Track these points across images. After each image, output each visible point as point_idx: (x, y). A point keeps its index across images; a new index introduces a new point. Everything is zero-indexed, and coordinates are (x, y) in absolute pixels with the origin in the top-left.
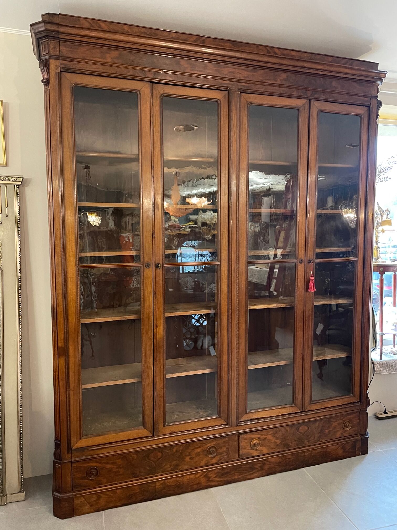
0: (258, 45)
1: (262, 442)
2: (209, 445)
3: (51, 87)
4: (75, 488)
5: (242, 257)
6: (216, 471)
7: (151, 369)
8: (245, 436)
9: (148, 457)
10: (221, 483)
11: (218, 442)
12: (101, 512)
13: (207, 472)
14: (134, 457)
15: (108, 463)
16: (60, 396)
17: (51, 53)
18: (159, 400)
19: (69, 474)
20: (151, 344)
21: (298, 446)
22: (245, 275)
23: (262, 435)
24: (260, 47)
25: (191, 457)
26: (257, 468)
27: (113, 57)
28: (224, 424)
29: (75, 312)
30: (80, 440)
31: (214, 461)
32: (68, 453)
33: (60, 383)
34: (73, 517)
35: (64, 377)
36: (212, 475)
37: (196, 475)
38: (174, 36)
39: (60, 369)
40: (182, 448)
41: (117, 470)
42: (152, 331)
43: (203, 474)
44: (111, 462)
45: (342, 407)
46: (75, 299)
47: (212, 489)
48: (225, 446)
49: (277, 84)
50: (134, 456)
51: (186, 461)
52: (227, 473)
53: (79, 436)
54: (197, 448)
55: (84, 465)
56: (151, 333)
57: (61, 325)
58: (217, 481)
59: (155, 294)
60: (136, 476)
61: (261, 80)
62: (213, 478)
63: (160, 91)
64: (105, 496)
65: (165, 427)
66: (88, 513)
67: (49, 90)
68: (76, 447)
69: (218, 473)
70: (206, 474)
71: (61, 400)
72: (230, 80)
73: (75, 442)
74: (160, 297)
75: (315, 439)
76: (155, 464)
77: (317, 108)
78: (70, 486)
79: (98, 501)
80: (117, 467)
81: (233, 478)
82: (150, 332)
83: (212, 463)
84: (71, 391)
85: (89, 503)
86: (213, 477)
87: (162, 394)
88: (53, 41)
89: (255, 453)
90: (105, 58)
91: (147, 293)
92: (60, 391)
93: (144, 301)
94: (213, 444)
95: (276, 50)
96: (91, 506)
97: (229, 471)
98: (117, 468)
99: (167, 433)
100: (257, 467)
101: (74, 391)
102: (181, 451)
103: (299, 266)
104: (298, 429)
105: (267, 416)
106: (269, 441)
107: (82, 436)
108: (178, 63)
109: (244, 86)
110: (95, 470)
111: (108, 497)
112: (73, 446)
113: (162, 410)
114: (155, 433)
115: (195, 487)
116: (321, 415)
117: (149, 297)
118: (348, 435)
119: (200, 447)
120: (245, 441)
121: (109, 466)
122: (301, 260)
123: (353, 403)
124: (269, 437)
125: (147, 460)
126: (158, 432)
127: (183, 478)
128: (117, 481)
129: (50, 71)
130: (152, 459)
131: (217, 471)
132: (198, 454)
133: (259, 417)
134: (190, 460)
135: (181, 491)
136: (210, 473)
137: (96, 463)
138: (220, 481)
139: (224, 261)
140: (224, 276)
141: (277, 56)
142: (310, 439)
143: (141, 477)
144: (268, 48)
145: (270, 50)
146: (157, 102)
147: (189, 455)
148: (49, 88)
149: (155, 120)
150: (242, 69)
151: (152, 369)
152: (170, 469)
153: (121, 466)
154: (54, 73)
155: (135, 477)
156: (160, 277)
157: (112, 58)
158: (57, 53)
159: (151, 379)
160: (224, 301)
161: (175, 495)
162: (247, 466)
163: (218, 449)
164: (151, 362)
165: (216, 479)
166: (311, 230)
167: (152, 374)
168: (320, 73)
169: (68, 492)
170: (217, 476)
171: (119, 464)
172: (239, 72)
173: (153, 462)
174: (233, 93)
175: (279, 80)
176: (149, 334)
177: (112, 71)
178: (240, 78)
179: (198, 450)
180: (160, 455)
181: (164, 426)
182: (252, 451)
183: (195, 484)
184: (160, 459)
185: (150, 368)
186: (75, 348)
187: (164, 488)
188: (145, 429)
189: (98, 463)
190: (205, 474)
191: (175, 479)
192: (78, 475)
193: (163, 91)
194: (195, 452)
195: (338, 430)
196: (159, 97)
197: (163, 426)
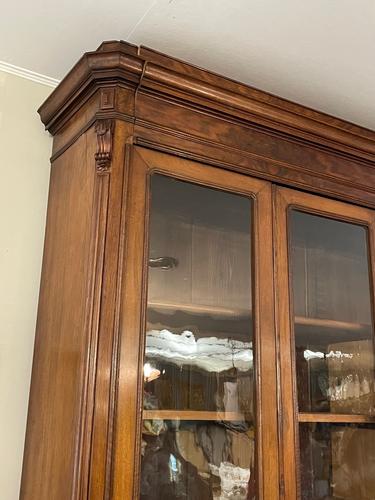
3: (113, 169)
17: (120, 109)
27: (220, 133)
63: (286, 200)
67: (110, 174)
88: (124, 90)
90: (208, 133)
108: (314, 157)
129: (115, 139)
146: (282, 217)
148: (111, 170)
149: (280, 248)
154: (123, 144)
157: (218, 135)
158: (130, 110)
177: (217, 156)
193: (290, 199)
196: (284, 209)
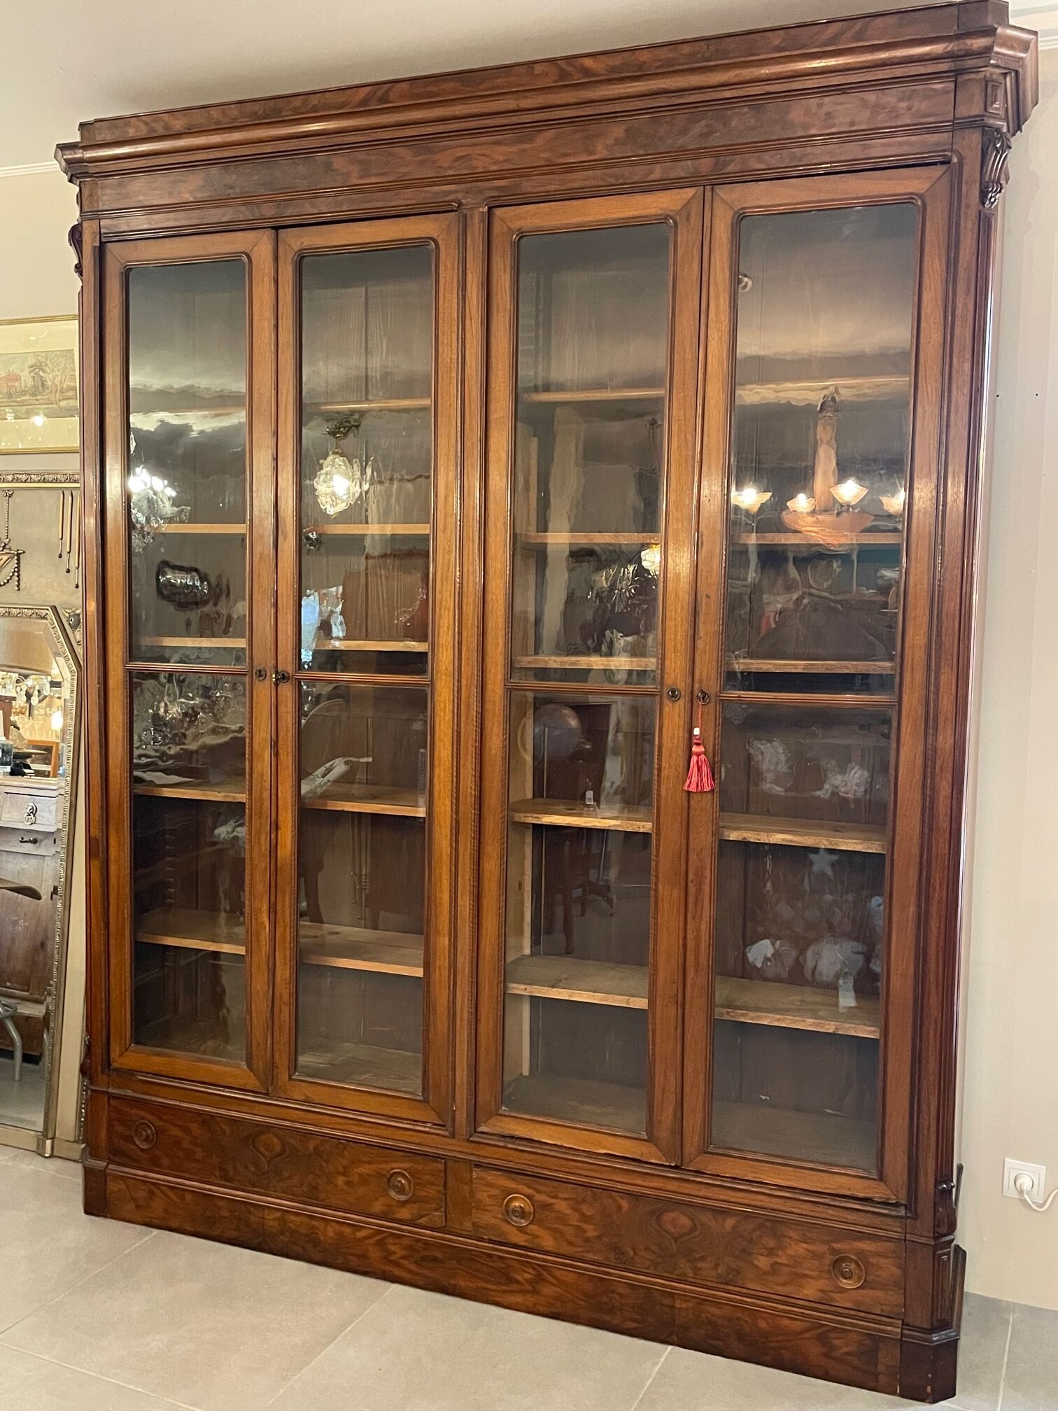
0: (530, 65)
1: (540, 1213)
2: (394, 1165)
3: (84, 281)
4: (113, 1154)
5: (493, 670)
6: (406, 1242)
8: (490, 1176)
9: (254, 1140)
11: (416, 1166)
13: (384, 1236)
14: (225, 1130)
15: (174, 1124)
16: (92, 944)
17: (86, 207)
18: (281, 1010)
19: (104, 1120)
20: (266, 867)
21: (655, 1269)
22: (501, 719)
23: (539, 1192)
24: (538, 69)
25: (349, 1179)
26: (517, 1282)
27: (192, 188)
28: (435, 1122)
29: (121, 766)
30: (127, 1053)
31: (405, 1213)
32: (102, 1071)
34: (104, 1217)
35: (98, 904)
36: (395, 1248)
37: (358, 1231)
38: (315, 102)
39: (93, 886)
40: (327, 1147)
41: (191, 1147)
42: (268, 837)
43: (375, 1236)
44: (179, 1122)
45: (827, 1201)
48: (434, 1184)
49: (596, 160)
50: (226, 1126)
51: (336, 1186)
52: (435, 1259)
53: (124, 1041)
54: (365, 1162)
55: (128, 1110)
56: (266, 840)
58: (410, 1272)
59: (275, 745)
60: (226, 1178)
61: (547, 161)
62: (399, 1258)
63: (292, 246)
64: (162, 1196)
65: (292, 1083)
66: (131, 1221)
68: (119, 1066)
69: (409, 1248)
70: (383, 1240)
72: (459, 179)
73: (117, 1053)
74: (287, 755)
75: (719, 1271)
76: (268, 1166)
77: (731, 208)
79: (149, 1203)
80: (190, 1139)
81: (452, 1282)
82: (263, 837)
83: (398, 1216)
84: (111, 939)
85: (133, 1199)
86: (398, 1255)
87: (286, 997)
88: (87, 183)
89: (520, 1239)
90: (179, 194)
91: (257, 743)
93: (251, 761)
94: (402, 1165)
95: (588, 62)
96: (138, 1209)
97: (440, 1255)
98: (190, 1143)
99: (296, 1098)
100: (520, 1278)
102: (325, 1156)
103: (666, 709)
104: (657, 1215)
105: (559, 1144)
106: (562, 1219)
107: (131, 1045)
108: (328, 167)
109: (496, 188)
110: (148, 1130)
111: (168, 1201)
112: (113, 1062)
113: (286, 1038)
114: (270, 1089)
115: (354, 1261)
116: (746, 1201)
117: (263, 750)
118: (851, 1306)
119: (370, 1163)
120: (487, 1191)
121: (175, 1131)
122: (673, 692)
123: (879, 1203)
124: (562, 1206)
125: (251, 1147)
126: (276, 1087)
127: (325, 1225)
130: (262, 1149)
131: (409, 1242)
132: (364, 1180)
133: (536, 1139)
134: (345, 1188)
135: (321, 1257)
136: (393, 1241)
137: (152, 1114)
138: (418, 1274)
139: (443, 677)
140: (442, 718)
141: (595, 79)
142: (700, 1265)
143: (237, 1185)
144: (563, 64)
145: (569, 69)
146: (287, 275)
147: (343, 1174)
149: (282, 318)
150: (490, 144)
151: (267, 930)
153: (199, 1141)
154: (90, 249)
155: (226, 1180)
156: (286, 706)
157: (190, 192)
158: (95, 204)
159: (264, 954)
160: (442, 786)
162: (490, 1264)
164: (265, 912)
165: (407, 1264)
166: (708, 597)
167: (266, 942)
168: (728, 94)
169: (102, 1158)
170: (408, 1256)
171: (196, 1134)
172: (480, 152)
173: (263, 1159)
174: (469, 214)
175: (600, 148)
176: (262, 842)
178: (486, 170)
179: (365, 1169)
180: (279, 1145)
181: (291, 1077)
182: (506, 1228)
183: (355, 1255)
184: (278, 1156)
185: (263, 927)
186: (119, 844)
187: (282, 1232)
188: (251, 1073)
190: (380, 1237)
192: (119, 1129)
194: (358, 1170)
195: (809, 1273)
196: (290, 261)
197: (287, 1076)
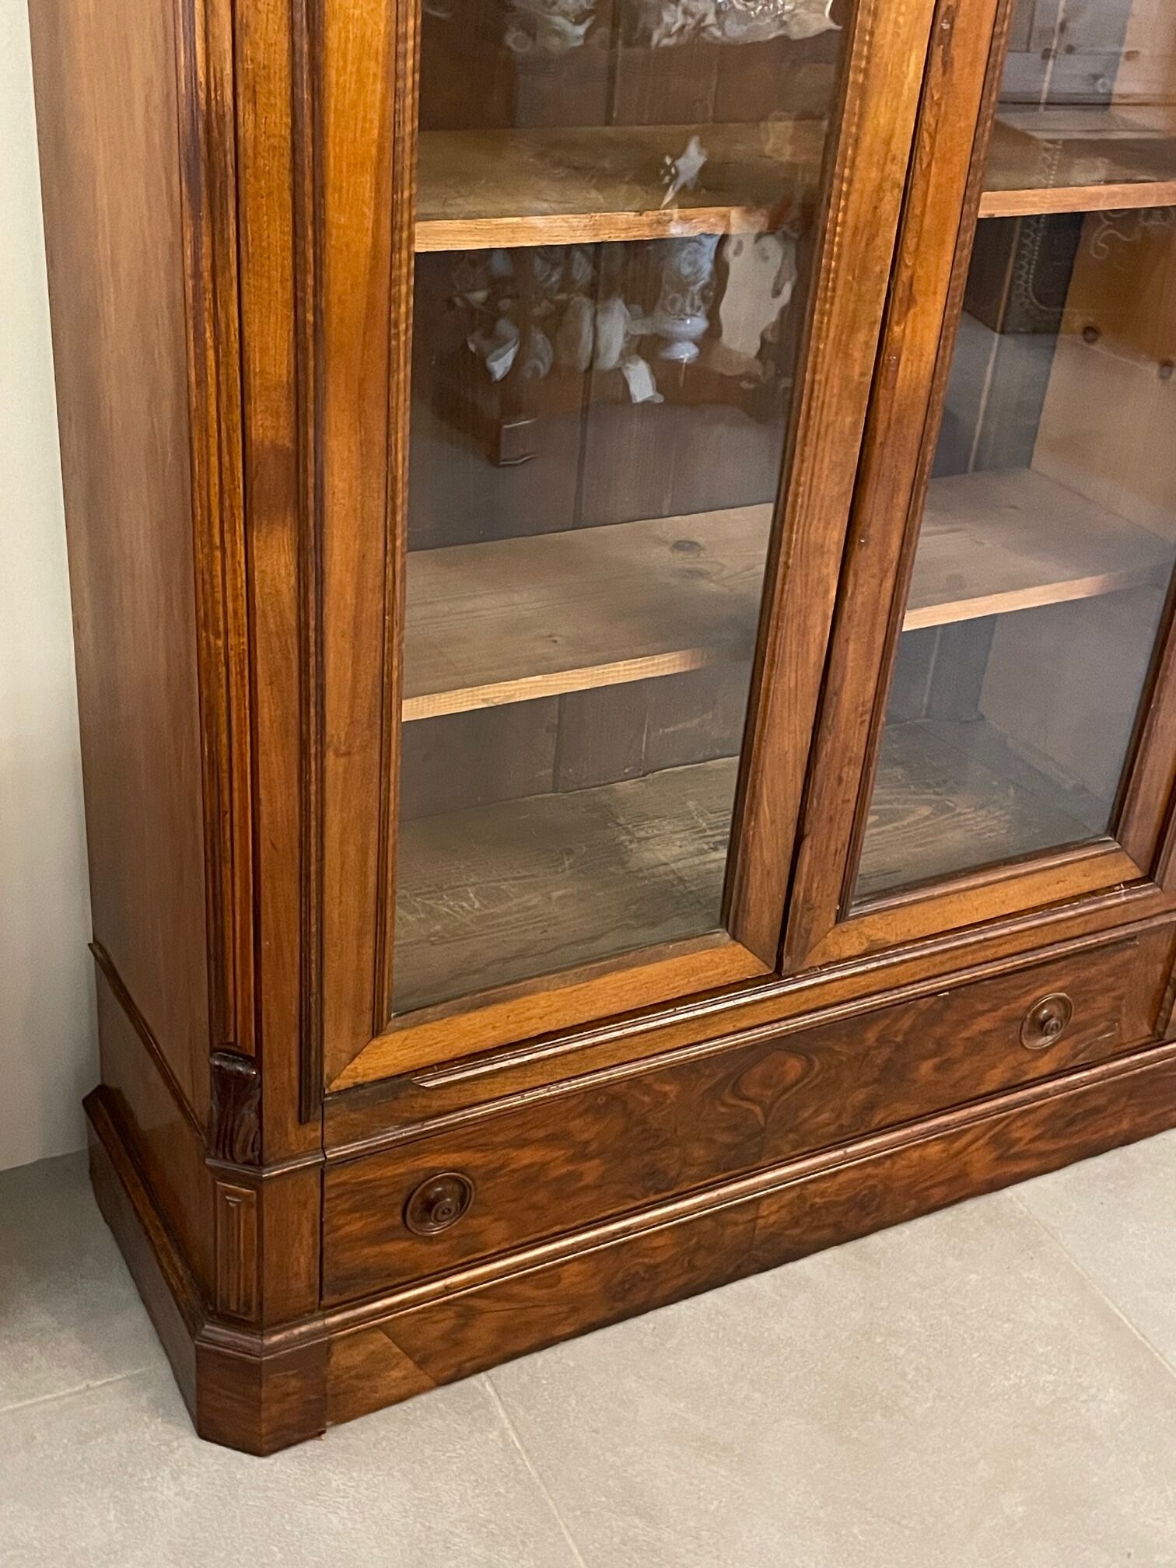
2: (1041, 991)
4: (334, 1292)
6: (1045, 1112)
7: (827, 592)
9: (734, 1084)
10: (1055, 1160)
11: (1083, 975)
12: (473, 1381)
13: (1003, 1124)
14: (665, 1095)
15: (523, 1144)
16: (263, 794)
18: (840, 779)
19: (306, 1228)
20: (855, 424)
25: (945, 1057)
28: (1131, 880)
29: (380, 161)
30: (375, 1042)
31: (1049, 1063)
32: (303, 1119)
33: (265, 712)
34: (323, 1432)
35: (289, 668)
36: (1022, 1133)
37: (954, 1141)
39: (265, 615)
40: (907, 1022)
41: (571, 1168)
42: (877, 333)
43: (984, 1134)
44: (541, 1133)
46: (379, 43)
47: (1009, 1193)
48: (1113, 990)
50: (667, 1088)
51: (915, 1082)
53: (367, 1019)
54: (983, 1013)
55: (389, 1171)
56: (868, 345)
57: (276, 275)
58: (1041, 1155)
60: (661, 1186)
62: (1027, 1144)
64: (499, 1306)
65: (844, 926)
66: (400, 1399)
68: (349, 1083)
70: (1000, 1131)
71: (265, 821)
73: (344, 1057)
76: (766, 1117)
78: (310, 1286)
79: (460, 1336)
80: (571, 1152)
82: (861, 337)
84: (330, 757)
85: (409, 1353)
86: (1026, 1140)
87: (858, 748)
91: (890, 27)
92: (262, 759)
94: (1059, 984)
96: (420, 1364)
98: (569, 1161)
99: (845, 956)
101: (349, 753)
102: (899, 1039)
107: (389, 1019)
110: (449, 1187)
111: (514, 1306)
112: (331, 1081)
113: (845, 835)
114: (787, 962)
119: (993, 1009)
121: (528, 1157)
125: (729, 1099)
126: (804, 953)
127: (894, 1164)
128: (562, 1223)
130: (753, 1091)
131: (1051, 1111)
132: (976, 1046)
134: (934, 1077)
135: (868, 1222)
136: (1020, 1124)
137: (459, 1148)
138: (1054, 1152)
143: (685, 1187)
147: (935, 1054)
151: (833, 593)
152: (832, 1128)
153: (594, 1146)
159: (815, 656)
161: (838, 1243)
163: (1079, 1005)
164: (833, 548)
165: (1042, 1146)
167: (824, 630)
169: (298, 1319)
170: (1045, 1132)
171: (586, 1136)
173: (758, 1103)
176: (857, 355)
179: (984, 1023)
180: (794, 1067)
181: (841, 917)
183: (941, 1183)
184: (793, 1086)
185: (821, 589)
186: (365, 445)
187: (796, 1223)
188: (740, 946)
189: (468, 1148)
190: (996, 1130)
191: (851, 1175)
192: (355, 1226)
194: (966, 1034)
197: (833, 916)
